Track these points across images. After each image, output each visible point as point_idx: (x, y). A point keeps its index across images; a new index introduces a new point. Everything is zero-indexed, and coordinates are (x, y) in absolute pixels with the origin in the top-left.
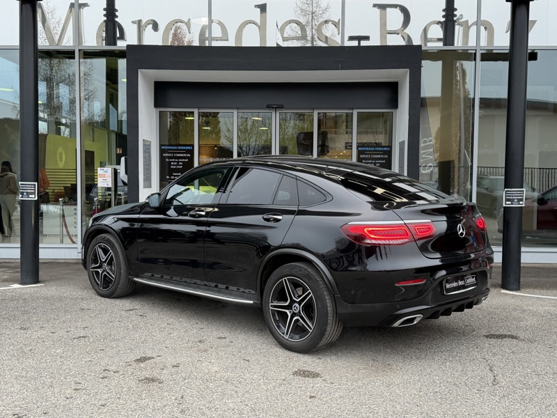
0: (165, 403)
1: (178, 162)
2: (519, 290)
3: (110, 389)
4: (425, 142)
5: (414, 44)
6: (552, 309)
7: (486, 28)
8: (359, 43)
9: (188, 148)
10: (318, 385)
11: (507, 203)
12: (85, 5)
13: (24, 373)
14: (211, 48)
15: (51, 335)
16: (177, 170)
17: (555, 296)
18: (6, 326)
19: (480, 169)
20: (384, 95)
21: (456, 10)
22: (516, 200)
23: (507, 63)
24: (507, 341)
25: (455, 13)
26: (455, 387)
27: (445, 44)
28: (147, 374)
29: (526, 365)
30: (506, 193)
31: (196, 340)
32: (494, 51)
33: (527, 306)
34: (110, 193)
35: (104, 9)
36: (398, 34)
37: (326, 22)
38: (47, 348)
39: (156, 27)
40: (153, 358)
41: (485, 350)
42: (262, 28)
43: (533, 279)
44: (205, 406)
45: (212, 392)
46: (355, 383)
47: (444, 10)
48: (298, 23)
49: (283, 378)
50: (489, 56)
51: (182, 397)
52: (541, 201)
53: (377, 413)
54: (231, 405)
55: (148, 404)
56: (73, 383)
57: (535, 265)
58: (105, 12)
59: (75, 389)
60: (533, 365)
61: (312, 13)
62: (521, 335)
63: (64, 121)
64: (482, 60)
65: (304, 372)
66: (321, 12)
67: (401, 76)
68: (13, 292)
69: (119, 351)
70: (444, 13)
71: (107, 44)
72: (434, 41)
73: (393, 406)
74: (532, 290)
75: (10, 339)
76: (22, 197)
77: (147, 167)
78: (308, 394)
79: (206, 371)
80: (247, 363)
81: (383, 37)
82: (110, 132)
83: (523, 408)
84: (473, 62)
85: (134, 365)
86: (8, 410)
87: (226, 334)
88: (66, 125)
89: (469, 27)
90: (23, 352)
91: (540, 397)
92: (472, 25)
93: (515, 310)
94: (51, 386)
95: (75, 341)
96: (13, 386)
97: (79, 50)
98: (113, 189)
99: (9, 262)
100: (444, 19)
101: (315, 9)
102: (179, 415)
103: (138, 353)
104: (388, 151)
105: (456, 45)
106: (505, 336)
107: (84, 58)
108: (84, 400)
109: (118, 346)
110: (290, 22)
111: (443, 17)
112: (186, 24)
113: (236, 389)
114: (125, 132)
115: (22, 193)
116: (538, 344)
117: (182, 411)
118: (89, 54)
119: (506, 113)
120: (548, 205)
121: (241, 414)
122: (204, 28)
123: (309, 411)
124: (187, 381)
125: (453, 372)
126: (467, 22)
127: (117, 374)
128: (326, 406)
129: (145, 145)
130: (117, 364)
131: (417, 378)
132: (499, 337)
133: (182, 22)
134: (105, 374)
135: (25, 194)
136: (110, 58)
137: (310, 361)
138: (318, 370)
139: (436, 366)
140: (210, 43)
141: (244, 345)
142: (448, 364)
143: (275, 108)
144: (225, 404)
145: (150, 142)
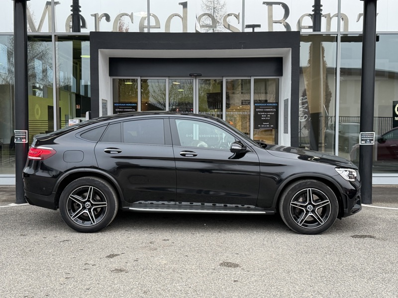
0: (132, 287)
2: (371, 203)
3: (91, 278)
4: (302, 99)
5: (292, 30)
6: (396, 216)
7: (342, 19)
8: (253, 30)
9: (133, 105)
10: (239, 273)
11: (362, 142)
12: (57, 3)
13: (28, 267)
14: (149, 34)
15: (43, 239)
17: (397, 207)
18: (10, 233)
19: (341, 118)
20: (273, 67)
21: (322, 6)
22: (368, 140)
23: (362, 43)
24: (367, 240)
25: (321, 8)
26: (335, 273)
27: (314, 31)
28: (116, 266)
29: (383, 256)
30: (361, 136)
31: (148, 242)
32: (349, 35)
33: (378, 215)
35: (71, 6)
36: (281, 23)
37: (229, 15)
38: (42, 249)
39: (108, 18)
40: (119, 255)
41: (353, 246)
42: (184, 19)
43: (380, 196)
44: (160, 288)
45: (164, 279)
46: (264, 271)
47: (313, 6)
48: (209, 15)
49: (213, 268)
50: (346, 39)
53: (283, 292)
54: (179, 287)
55: (120, 288)
56: (64, 273)
57: (380, 186)
58: (72, 8)
59: (66, 278)
60: (388, 256)
61: (214, 8)
62: (377, 235)
63: (38, 85)
64: (342, 41)
65: (228, 263)
66: (220, 7)
67: (286, 53)
68: (11, 209)
69: (94, 250)
70: (313, 8)
71: (74, 31)
72: (307, 28)
73: (293, 287)
74: (380, 204)
75: (14, 243)
78: (233, 279)
79: (158, 263)
80: (186, 257)
81: (270, 25)
82: (71, 93)
83: (385, 287)
84: (336, 43)
85: (107, 260)
86: (20, 293)
87: (169, 238)
88: (39, 88)
89: (331, 18)
90: (25, 252)
91: (395, 278)
93: (370, 217)
94: (48, 276)
95: (61, 243)
96: (21, 276)
97: (55, 35)
99: (5, 188)
100: (313, 13)
101: (216, 5)
102: (143, 295)
103: (108, 251)
104: (275, 106)
105: (322, 31)
106: (366, 236)
107: (58, 41)
108: (74, 285)
109: (93, 247)
110: (205, 14)
111: (313, 11)
112: (130, 16)
113: (181, 276)
114: (82, 93)
115: (17, 138)
116: (390, 241)
117: (145, 292)
118: (62, 38)
119: (361, 79)
120: (386, 143)
121: (187, 293)
122: (143, 19)
123: (234, 291)
124: (145, 271)
125: (333, 262)
126: (329, 14)
127: (95, 267)
128: (246, 287)
129: (103, 103)
130: (94, 259)
131: (308, 267)
132: (361, 237)
133: (127, 15)
134: (86, 267)
135: (19, 139)
136: (75, 41)
137: (230, 256)
138: (237, 262)
139: (320, 258)
140: (149, 30)
141: (182, 245)
142: (328, 256)
143: (196, 76)
144: (175, 286)
145: (107, 101)
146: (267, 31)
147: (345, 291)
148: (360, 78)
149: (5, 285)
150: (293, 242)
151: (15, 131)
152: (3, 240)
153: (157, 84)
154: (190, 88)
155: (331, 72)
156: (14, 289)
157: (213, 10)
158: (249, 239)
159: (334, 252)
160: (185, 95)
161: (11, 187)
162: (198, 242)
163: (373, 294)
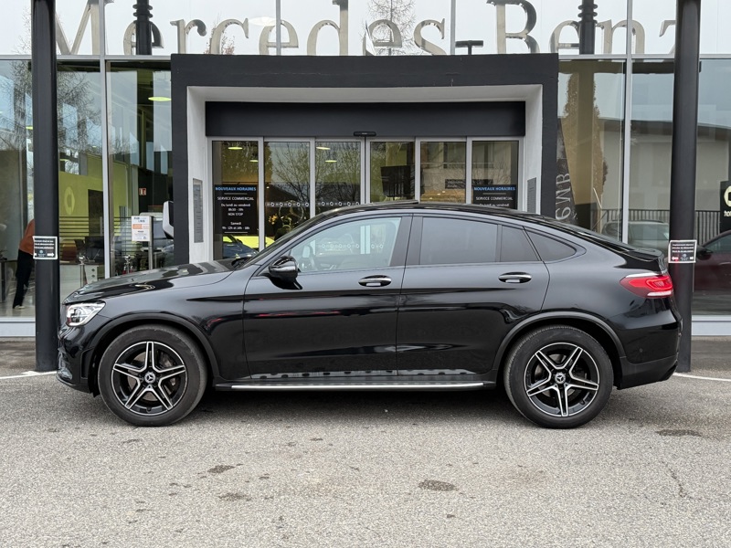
0: (260, 527)
1: (237, 208)
2: (690, 371)
3: (184, 510)
4: (561, 179)
5: (541, 52)
7: (634, 31)
8: (470, 51)
9: (251, 189)
10: (455, 500)
11: (673, 258)
13: (66, 490)
14: (279, 58)
15: (91, 438)
16: (235, 219)
18: (29, 427)
19: (632, 212)
20: (506, 119)
21: (596, 6)
22: (685, 255)
23: (672, 76)
24: (687, 439)
25: (595, 10)
26: (632, 501)
27: (582, 52)
28: (228, 488)
29: (717, 469)
30: (672, 246)
31: (284, 443)
32: (645, 61)
33: (704, 393)
34: (147, 249)
35: (134, 6)
36: (521, 38)
37: (423, 24)
38: (90, 456)
39: (201, 28)
40: (232, 467)
41: (661, 451)
42: (343, 30)
43: (705, 357)
44: (313, 530)
45: (319, 512)
46: (502, 497)
47: (580, 8)
48: (389, 23)
49: (408, 491)
50: (642, 67)
51: (281, 519)
52: (702, 254)
53: (539, 536)
54: (346, 528)
55: (238, 529)
56: (133, 501)
57: (703, 338)
58: (135, 11)
59: (138, 511)
61: (392, 10)
62: (704, 431)
63: (68, 152)
64: (635, 71)
65: (434, 483)
66: (403, 9)
67: (533, 95)
68: (28, 381)
69: (186, 458)
70: (580, 11)
71: (139, 52)
72: (568, 48)
73: (558, 527)
74: (705, 371)
75: (38, 445)
76: (37, 256)
77: (198, 214)
78: (445, 512)
79: (306, 483)
80: (357, 472)
81: (501, 42)
82: (130, 167)
83: (725, 527)
84: (622, 75)
85: (210, 476)
86: (54, 539)
87: (323, 435)
88: (71, 158)
89: (612, 29)
90: (58, 462)
92: (615, 27)
93: (689, 397)
94: (105, 507)
95: (125, 446)
96: (54, 507)
97: (106, 61)
98: (150, 244)
99: (14, 342)
100: (580, 19)
101: (395, 5)
102: (282, 543)
103: (211, 460)
104: (512, 191)
105: (596, 53)
106: (684, 433)
107: (112, 71)
108: (153, 524)
109: (183, 452)
110: (379, 22)
111: (580, 16)
112: (242, 25)
113: (349, 507)
114: (150, 166)
115: (38, 251)
117: (284, 537)
118: (117, 66)
119: (671, 141)
120: (711, 259)
121: (362, 540)
122: (267, 30)
123: (449, 535)
124: (282, 497)
125: (626, 481)
126: (610, 21)
127: (189, 490)
128: (471, 527)
129: (194, 186)
130: (187, 475)
131: (582, 489)
132: (676, 433)
133: (237, 23)
134: (173, 489)
135: (41, 252)
136: (142, 70)
137: (438, 469)
138: (451, 480)
139: (603, 473)
140: (279, 50)
141: (348, 449)
142: (617, 470)
143: (365, 136)
144: (339, 526)
145: (201, 182)
146: (496, 53)
147: (653, 535)
148: (669, 139)
149: (25, 524)
150: (552, 443)
151: (34, 237)
152: (18, 440)
153: (285, 150)
154: (347, 157)
155: (614, 127)
156: (43, 531)
157: (389, 13)
158: (470, 437)
159: (628, 462)
160: (338, 170)
161: (25, 340)
162: (376, 443)
163: (705, 540)
